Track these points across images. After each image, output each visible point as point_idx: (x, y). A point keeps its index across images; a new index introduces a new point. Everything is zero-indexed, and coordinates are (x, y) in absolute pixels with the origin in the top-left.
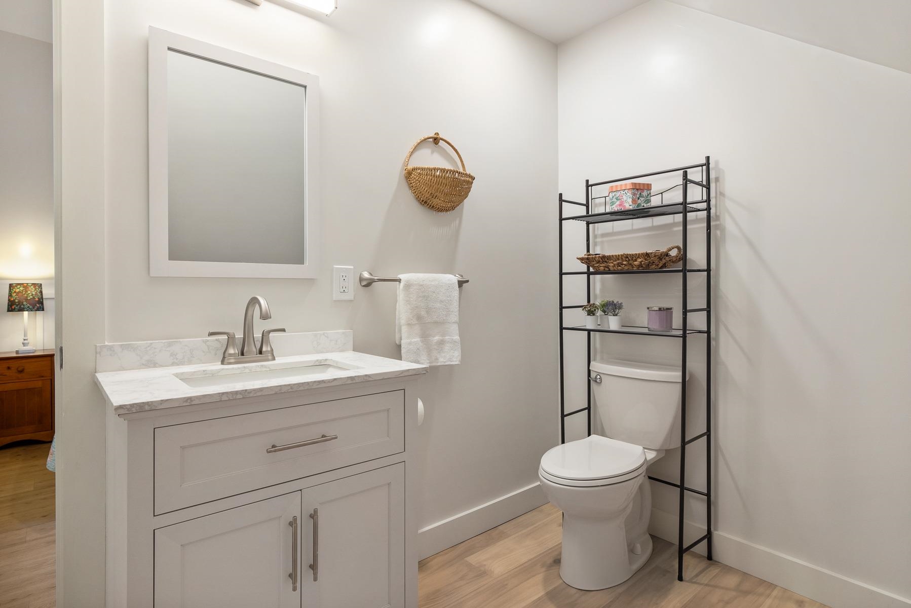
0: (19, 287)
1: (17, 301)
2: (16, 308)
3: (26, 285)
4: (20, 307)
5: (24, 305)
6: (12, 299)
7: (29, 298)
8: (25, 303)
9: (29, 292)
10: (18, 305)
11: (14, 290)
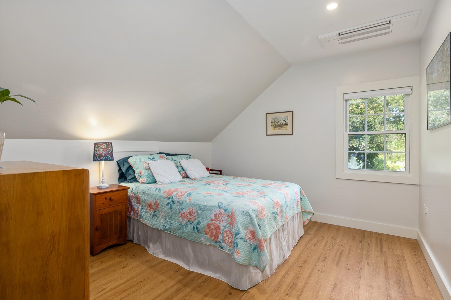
0: (104, 145)
1: (103, 154)
2: (103, 158)
3: (108, 143)
4: (105, 158)
5: (107, 157)
6: (100, 153)
7: (110, 152)
8: (108, 156)
9: (109, 148)
10: (104, 157)
11: (101, 147)
